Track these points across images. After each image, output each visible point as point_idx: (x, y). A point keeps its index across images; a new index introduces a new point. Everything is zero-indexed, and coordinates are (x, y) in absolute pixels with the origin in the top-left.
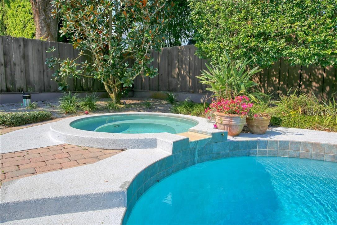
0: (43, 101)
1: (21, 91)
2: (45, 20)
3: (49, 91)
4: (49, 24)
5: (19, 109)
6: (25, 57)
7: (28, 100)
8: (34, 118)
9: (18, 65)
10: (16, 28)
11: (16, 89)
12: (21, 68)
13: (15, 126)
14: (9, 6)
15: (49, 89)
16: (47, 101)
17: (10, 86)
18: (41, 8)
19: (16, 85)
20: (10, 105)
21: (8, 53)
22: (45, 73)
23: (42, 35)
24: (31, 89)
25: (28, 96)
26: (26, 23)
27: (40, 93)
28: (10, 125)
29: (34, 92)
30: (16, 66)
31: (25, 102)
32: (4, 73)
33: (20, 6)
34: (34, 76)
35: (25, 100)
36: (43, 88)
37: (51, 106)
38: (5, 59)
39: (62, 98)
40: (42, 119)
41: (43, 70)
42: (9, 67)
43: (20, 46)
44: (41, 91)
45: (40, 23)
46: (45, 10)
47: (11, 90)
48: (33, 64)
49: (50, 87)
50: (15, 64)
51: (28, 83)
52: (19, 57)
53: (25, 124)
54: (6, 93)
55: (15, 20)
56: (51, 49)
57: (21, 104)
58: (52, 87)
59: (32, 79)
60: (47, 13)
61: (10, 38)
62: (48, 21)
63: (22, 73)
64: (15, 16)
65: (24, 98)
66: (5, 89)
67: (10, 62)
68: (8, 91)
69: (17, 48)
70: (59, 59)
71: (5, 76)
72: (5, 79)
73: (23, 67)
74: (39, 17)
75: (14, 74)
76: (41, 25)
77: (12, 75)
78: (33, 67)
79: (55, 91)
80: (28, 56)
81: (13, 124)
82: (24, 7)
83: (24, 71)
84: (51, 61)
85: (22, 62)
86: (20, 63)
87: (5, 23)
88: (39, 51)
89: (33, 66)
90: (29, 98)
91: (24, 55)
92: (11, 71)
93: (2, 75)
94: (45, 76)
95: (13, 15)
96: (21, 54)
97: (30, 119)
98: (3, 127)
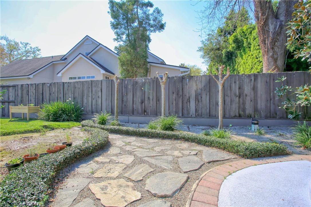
0: (268, 127)
1: (249, 117)
2: (272, 57)
3: (274, 118)
4: (276, 59)
5: (248, 134)
6: (254, 89)
7: (256, 125)
8: (267, 151)
9: (249, 96)
10: (246, 71)
11: (246, 115)
12: (251, 98)
13: (248, 158)
14: (242, 58)
15: (275, 115)
16: (272, 127)
17: (241, 113)
18: (269, 47)
19: (246, 112)
20: (241, 128)
21: (242, 87)
22: (272, 101)
23: (269, 69)
24: (258, 115)
25: (257, 122)
26: (253, 66)
27: (265, 119)
28: (243, 156)
29: (261, 118)
30: (247, 96)
31: (254, 128)
32: (238, 103)
33: (249, 55)
34: (261, 104)
35: (253, 126)
36: (269, 115)
37: (281, 135)
38: (240, 92)
39: (295, 128)
40: (276, 153)
41: (270, 99)
42: (242, 97)
43: (251, 80)
44: (266, 117)
45: (268, 60)
46: (273, 48)
47: (242, 115)
48: (261, 94)
49: (276, 114)
50: (246, 95)
51: (256, 110)
52: (250, 89)
53: (257, 157)
54: (238, 118)
55: (246, 66)
56: (281, 79)
57: (250, 128)
58: (278, 114)
59: (259, 106)
60: (275, 50)
61: (244, 76)
62: (275, 56)
63: (252, 102)
64: (246, 63)
65: (252, 124)
66: (238, 115)
67: (243, 93)
68: (240, 116)
69: (248, 82)
70: (290, 87)
71: (239, 105)
72: (238, 108)
73: (253, 97)
74: (267, 55)
75: (245, 103)
76: (269, 61)
77: (244, 104)
78: (261, 97)
79: (281, 118)
80: (257, 87)
81: (246, 155)
82: (252, 55)
83: (253, 101)
84: (282, 90)
85: (252, 93)
86: (251, 94)
87: (239, 69)
88: (267, 82)
89: (261, 95)
90: (257, 124)
91: (254, 87)
92: (243, 100)
93: (237, 104)
94: (272, 104)
95: (244, 63)
96: (252, 86)
97: (263, 152)
98: (236, 157)
